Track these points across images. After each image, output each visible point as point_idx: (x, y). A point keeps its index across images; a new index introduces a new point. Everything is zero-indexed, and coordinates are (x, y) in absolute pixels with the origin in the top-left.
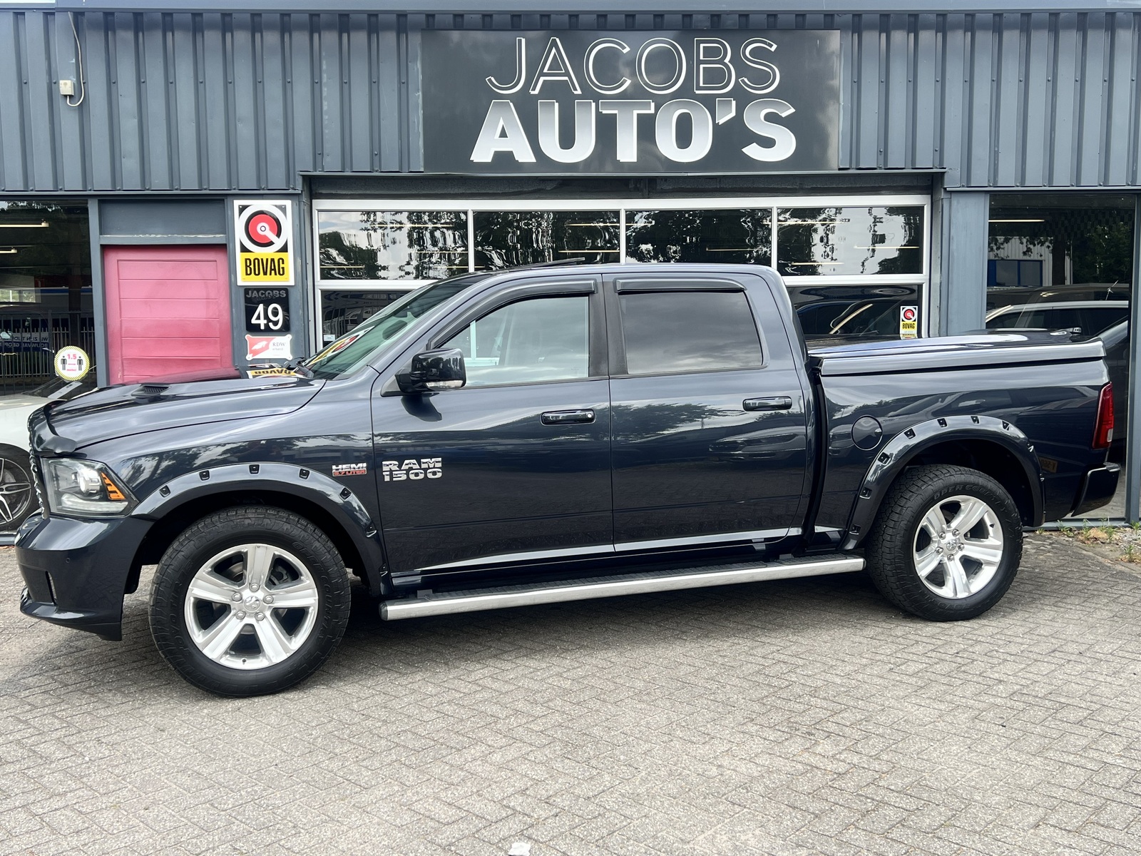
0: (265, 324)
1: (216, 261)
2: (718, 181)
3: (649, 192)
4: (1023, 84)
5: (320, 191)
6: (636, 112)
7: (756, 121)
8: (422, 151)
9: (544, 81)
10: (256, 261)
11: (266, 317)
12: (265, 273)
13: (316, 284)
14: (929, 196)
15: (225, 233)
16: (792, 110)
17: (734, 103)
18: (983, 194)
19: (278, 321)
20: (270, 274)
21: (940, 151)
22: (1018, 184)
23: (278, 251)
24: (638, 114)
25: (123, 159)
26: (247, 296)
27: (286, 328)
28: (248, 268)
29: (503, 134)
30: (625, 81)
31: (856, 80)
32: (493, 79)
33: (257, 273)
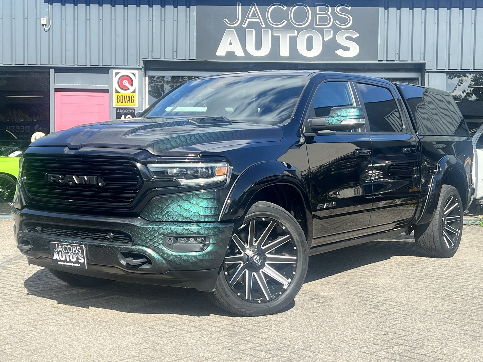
1: (104, 96)
2: (325, 65)
6: (289, 35)
7: (341, 39)
8: (195, 50)
9: (249, 21)
10: (122, 97)
12: (125, 102)
14: (420, 73)
15: (109, 85)
16: (358, 35)
17: (332, 31)
18: (443, 72)
20: (128, 102)
21: (424, 53)
22: (459, 68)
23: (132, 92)
24: (290, 36)
25: (66, 52)
26: (117, 111)
28: (118, 100)
29: (231, 44)
30: (284, 22)
32: (226, 20)
33: (122, 102)
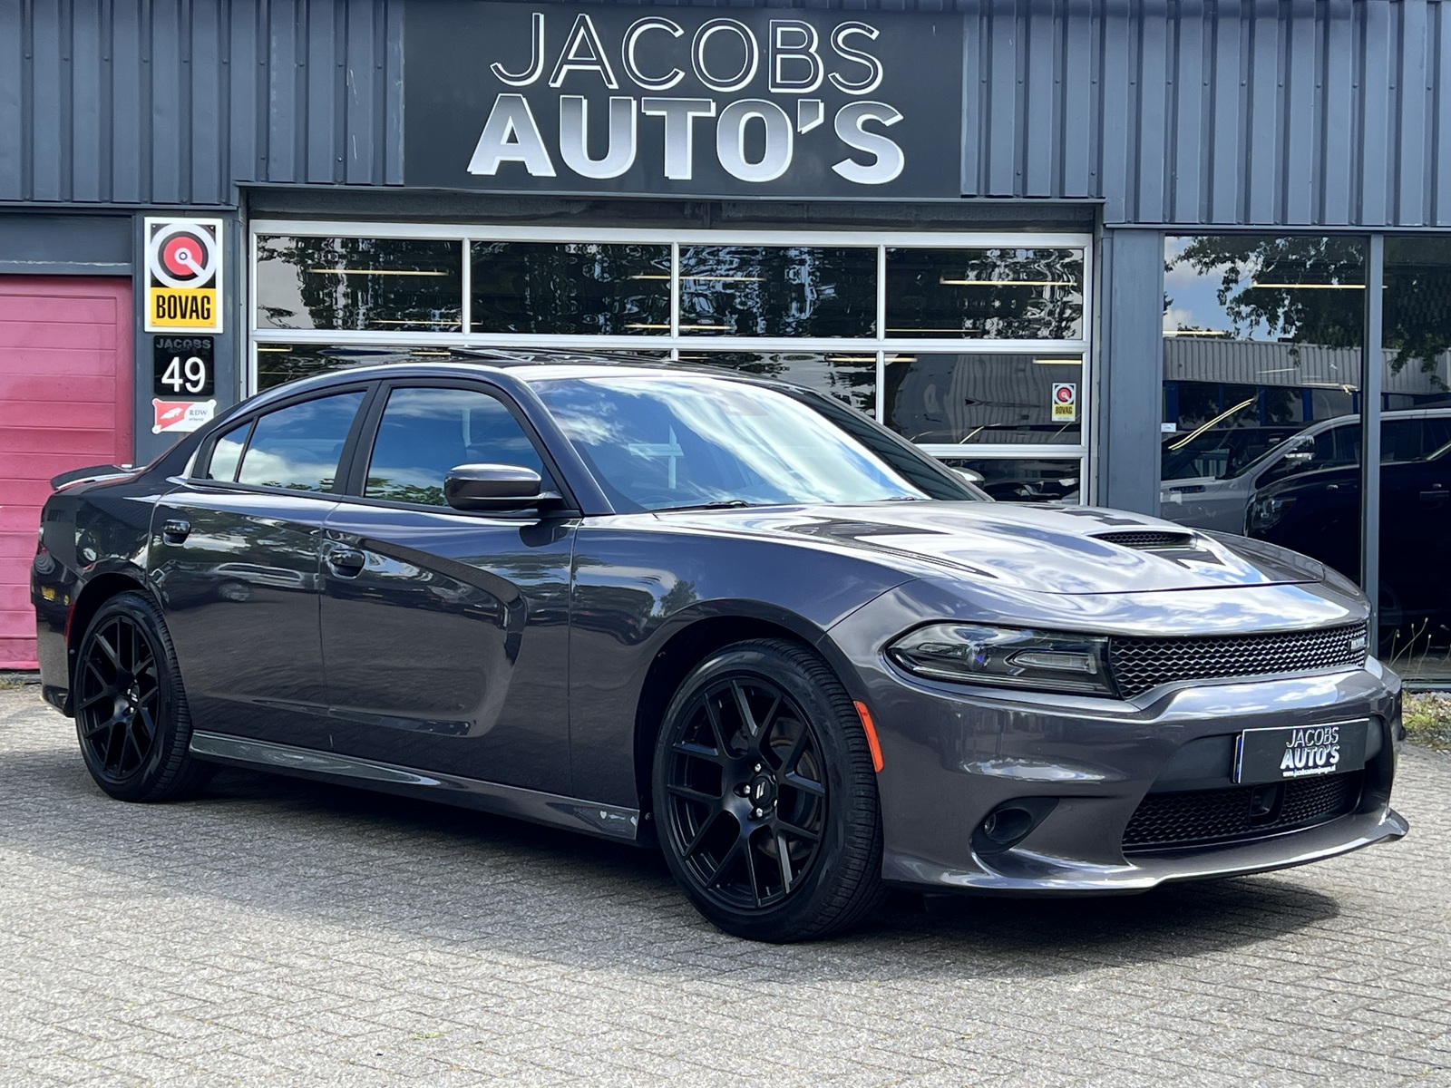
0: (180, 385)
1: (115, 298)
2: (806, 207)
3: (712, 220)
4: (1208, 88)
5: (261, 209)
6: (690, 115)
8: (402, 158)
9: (569, 71)
10: (172, 299)
11: (183, 374)
12: (183, 316)
13: (250, 334)
14: (1091, 235)
15: (130, 262)
16: (899, 117)
17: (821, 106)
18: (1156, 232)
19: (198, 381)
20: (191, 317)
21: (1098, 175)
22: (1203, 221)
23: (205, 286)
24: (695, 118)
26: (158, 346)
27: (207, 393)
28: (161, 309)
29: (512, 139)
30: (677, 73)
31: (985, 79)
32: (500, 66)
33: (172, 315)
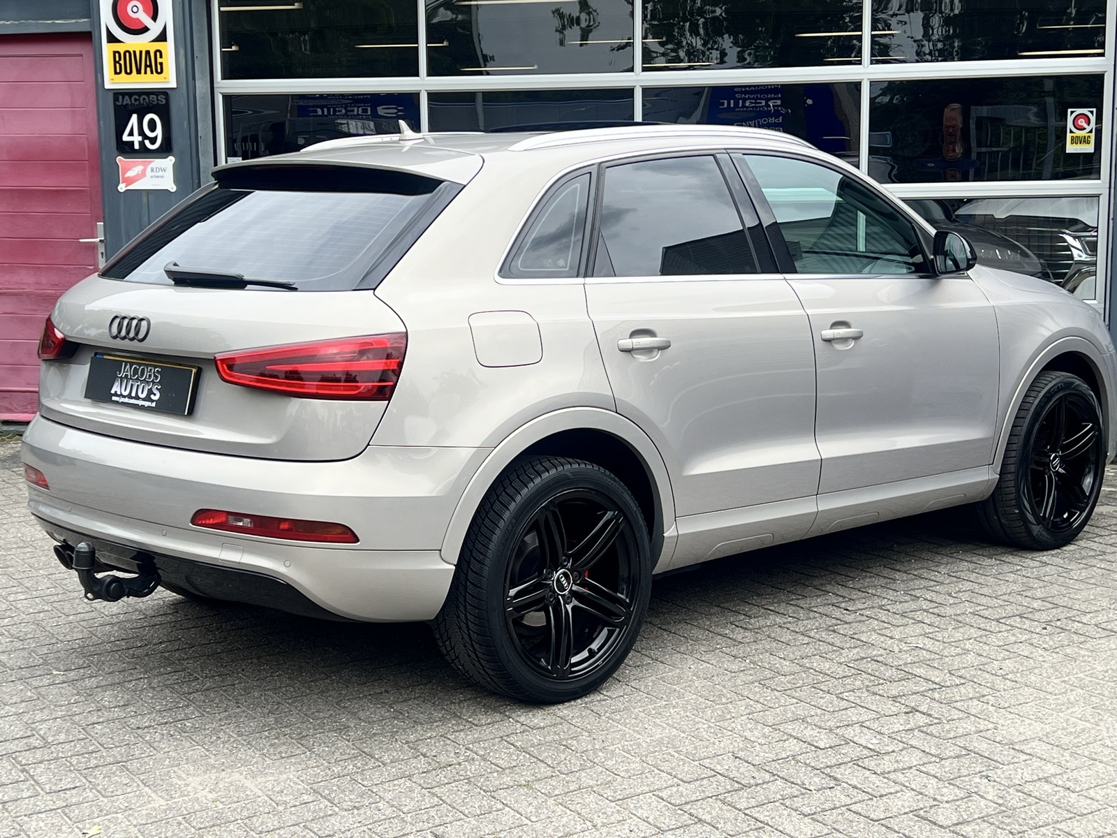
0: (140, 142)
1: (82, 55)
10: (127, 54)
11: (141, 133)
12: (139, 72)
13: (215, 86)
15: (89, 17)
19: (156, 138)
20: (146, 73)
23: (153, 41)
26: (117, 102)
27: (166, 150)
28: (118, 65)
33: (128, 71)
